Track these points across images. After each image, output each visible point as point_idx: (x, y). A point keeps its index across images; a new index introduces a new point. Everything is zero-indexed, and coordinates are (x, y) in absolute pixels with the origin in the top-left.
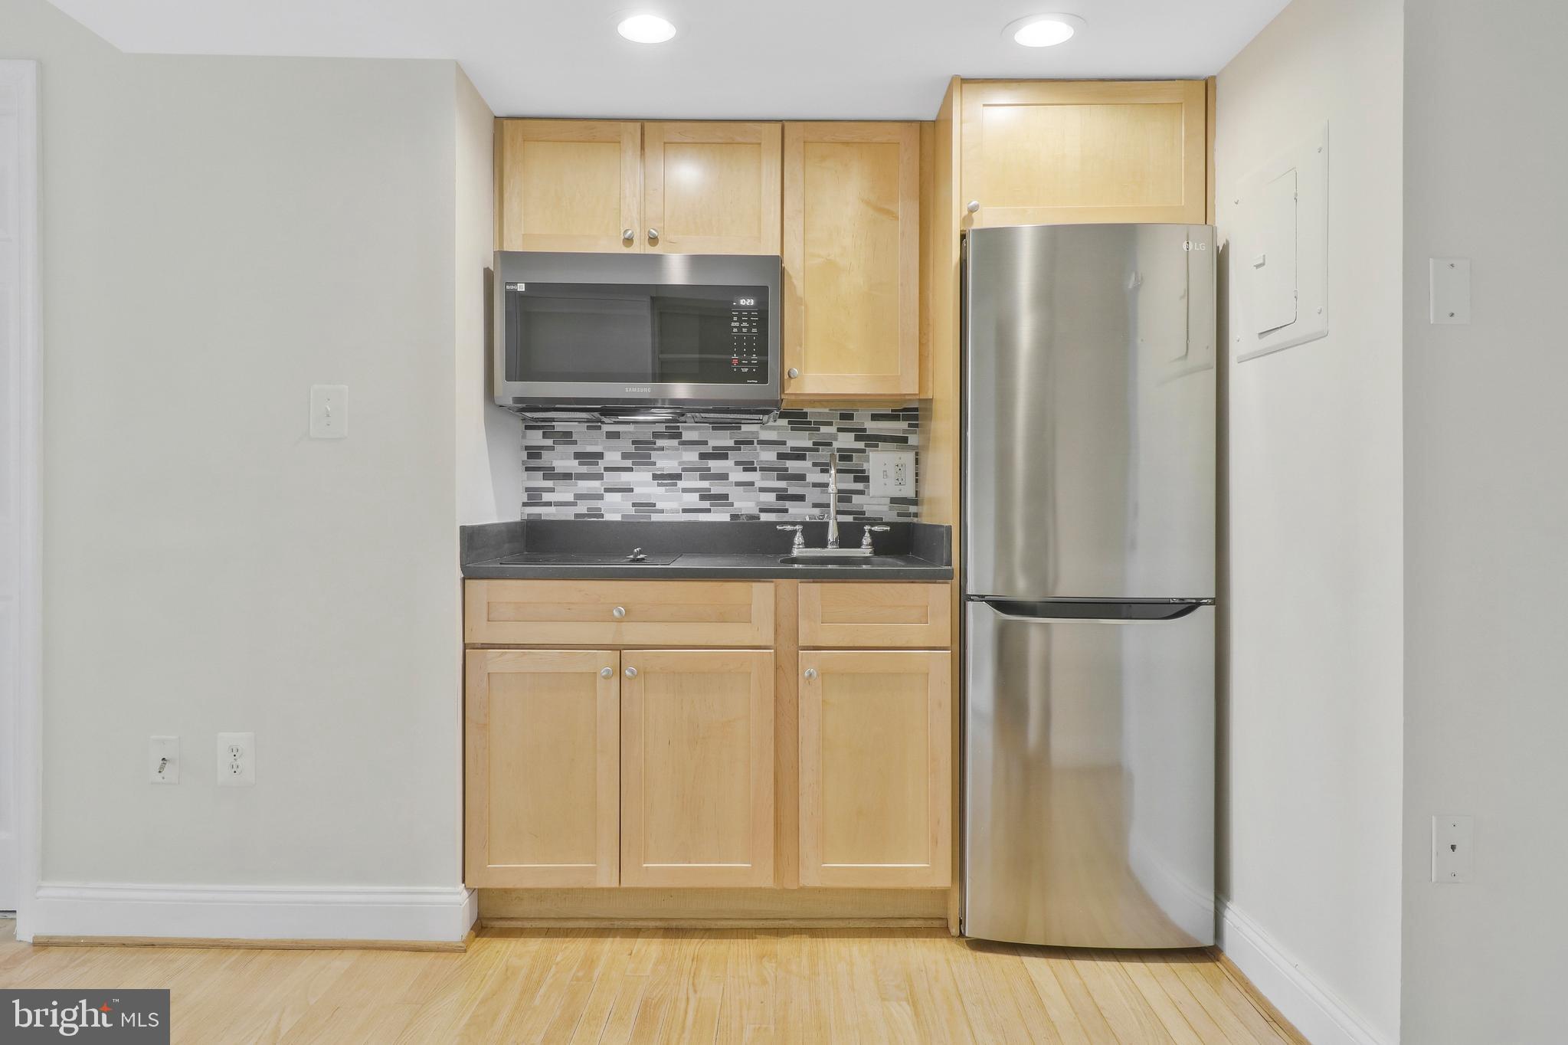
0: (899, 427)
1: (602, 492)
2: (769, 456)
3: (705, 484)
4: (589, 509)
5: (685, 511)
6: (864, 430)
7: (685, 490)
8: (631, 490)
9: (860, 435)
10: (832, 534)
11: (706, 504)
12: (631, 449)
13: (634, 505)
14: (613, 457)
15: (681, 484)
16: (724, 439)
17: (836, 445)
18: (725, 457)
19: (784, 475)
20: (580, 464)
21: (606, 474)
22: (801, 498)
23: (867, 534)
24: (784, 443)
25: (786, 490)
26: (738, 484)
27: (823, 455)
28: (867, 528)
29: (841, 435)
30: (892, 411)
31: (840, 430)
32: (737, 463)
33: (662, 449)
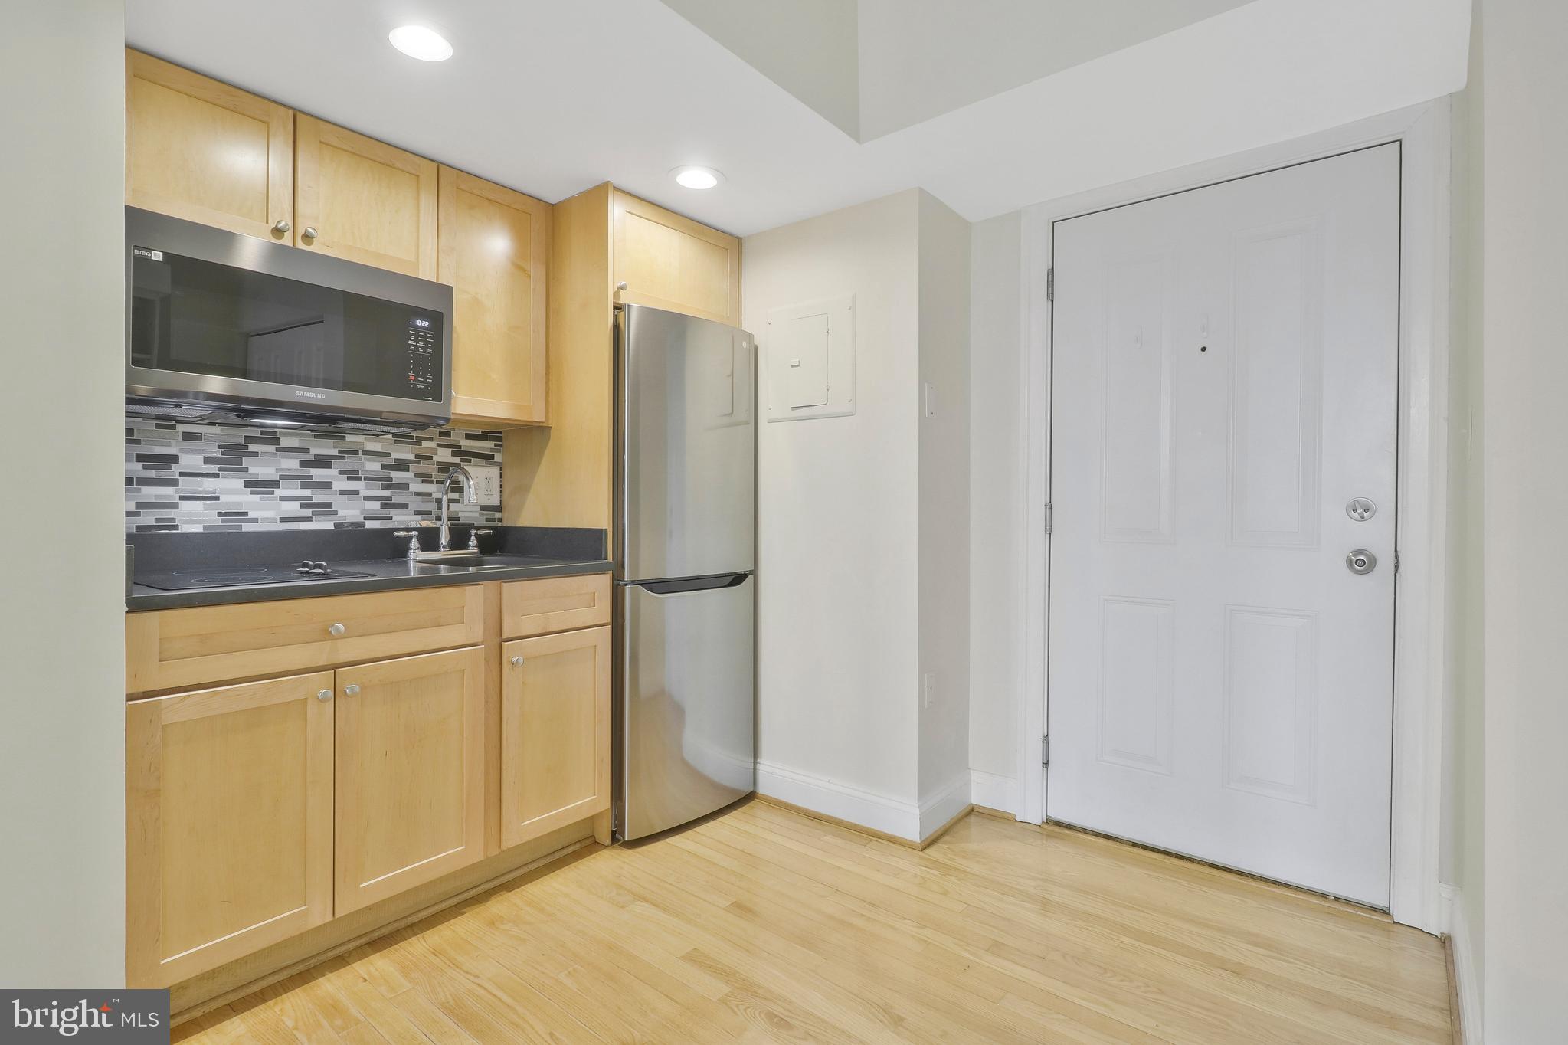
0: (487, 446)
1: (177, 500)
2: (374, 466)
3: (307, 492)
4: (157, 520)
5: (282, 520)
6: (460, 447)
7: (283, 499)
8: (217, 498)
9: (457, 451)
10: (444, 538)
11: (308, 513)
12: (216, 454)
13: (220, 514)
14: (191, 460)
15: (278, 492)
16: (328, 449)
17: (436, 459)
18: (328, 465)
19: (388, 485)
20: (145, 467)
21: (181, 479)
22: (404, 506)
23: (473, 537)
24: (388, 455)
25: (390, 498)
26: (342, 493)
27: (426, 467)
28: (473, 532)
29: (440, 450)
30: (482, 432)
31: (439, 445)
32: (341, 472)
33: (255, 454)
